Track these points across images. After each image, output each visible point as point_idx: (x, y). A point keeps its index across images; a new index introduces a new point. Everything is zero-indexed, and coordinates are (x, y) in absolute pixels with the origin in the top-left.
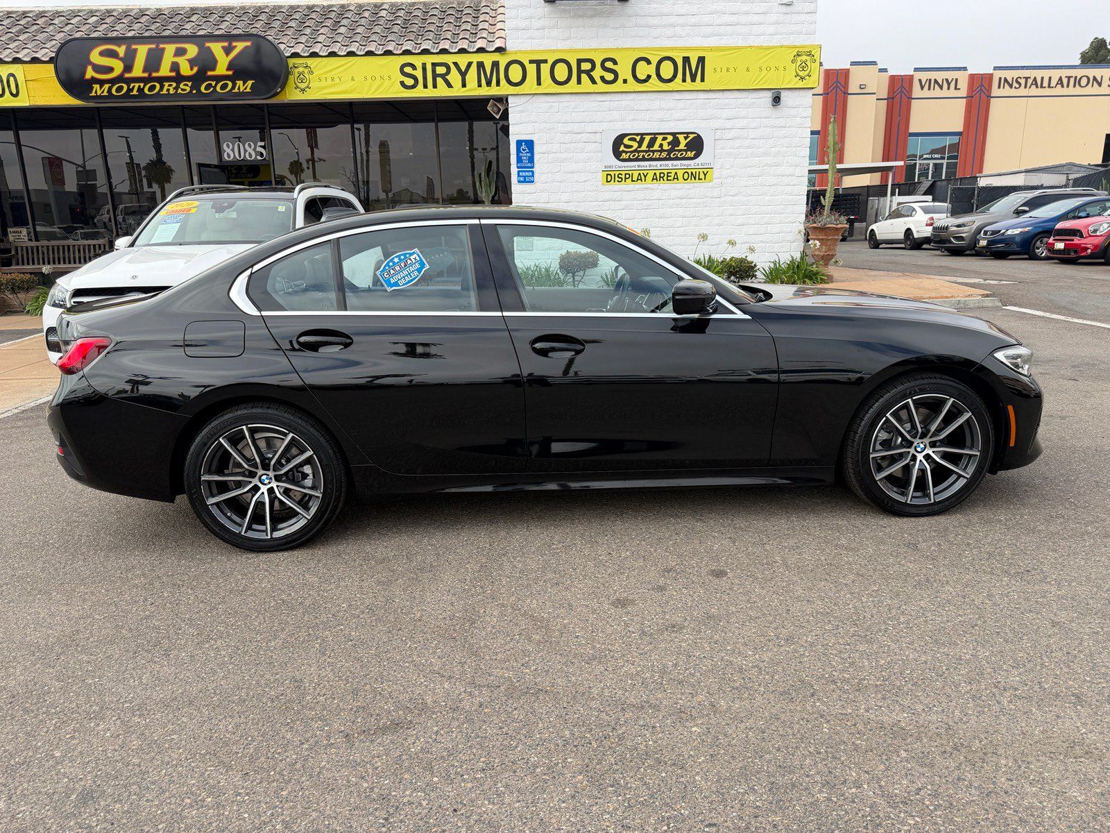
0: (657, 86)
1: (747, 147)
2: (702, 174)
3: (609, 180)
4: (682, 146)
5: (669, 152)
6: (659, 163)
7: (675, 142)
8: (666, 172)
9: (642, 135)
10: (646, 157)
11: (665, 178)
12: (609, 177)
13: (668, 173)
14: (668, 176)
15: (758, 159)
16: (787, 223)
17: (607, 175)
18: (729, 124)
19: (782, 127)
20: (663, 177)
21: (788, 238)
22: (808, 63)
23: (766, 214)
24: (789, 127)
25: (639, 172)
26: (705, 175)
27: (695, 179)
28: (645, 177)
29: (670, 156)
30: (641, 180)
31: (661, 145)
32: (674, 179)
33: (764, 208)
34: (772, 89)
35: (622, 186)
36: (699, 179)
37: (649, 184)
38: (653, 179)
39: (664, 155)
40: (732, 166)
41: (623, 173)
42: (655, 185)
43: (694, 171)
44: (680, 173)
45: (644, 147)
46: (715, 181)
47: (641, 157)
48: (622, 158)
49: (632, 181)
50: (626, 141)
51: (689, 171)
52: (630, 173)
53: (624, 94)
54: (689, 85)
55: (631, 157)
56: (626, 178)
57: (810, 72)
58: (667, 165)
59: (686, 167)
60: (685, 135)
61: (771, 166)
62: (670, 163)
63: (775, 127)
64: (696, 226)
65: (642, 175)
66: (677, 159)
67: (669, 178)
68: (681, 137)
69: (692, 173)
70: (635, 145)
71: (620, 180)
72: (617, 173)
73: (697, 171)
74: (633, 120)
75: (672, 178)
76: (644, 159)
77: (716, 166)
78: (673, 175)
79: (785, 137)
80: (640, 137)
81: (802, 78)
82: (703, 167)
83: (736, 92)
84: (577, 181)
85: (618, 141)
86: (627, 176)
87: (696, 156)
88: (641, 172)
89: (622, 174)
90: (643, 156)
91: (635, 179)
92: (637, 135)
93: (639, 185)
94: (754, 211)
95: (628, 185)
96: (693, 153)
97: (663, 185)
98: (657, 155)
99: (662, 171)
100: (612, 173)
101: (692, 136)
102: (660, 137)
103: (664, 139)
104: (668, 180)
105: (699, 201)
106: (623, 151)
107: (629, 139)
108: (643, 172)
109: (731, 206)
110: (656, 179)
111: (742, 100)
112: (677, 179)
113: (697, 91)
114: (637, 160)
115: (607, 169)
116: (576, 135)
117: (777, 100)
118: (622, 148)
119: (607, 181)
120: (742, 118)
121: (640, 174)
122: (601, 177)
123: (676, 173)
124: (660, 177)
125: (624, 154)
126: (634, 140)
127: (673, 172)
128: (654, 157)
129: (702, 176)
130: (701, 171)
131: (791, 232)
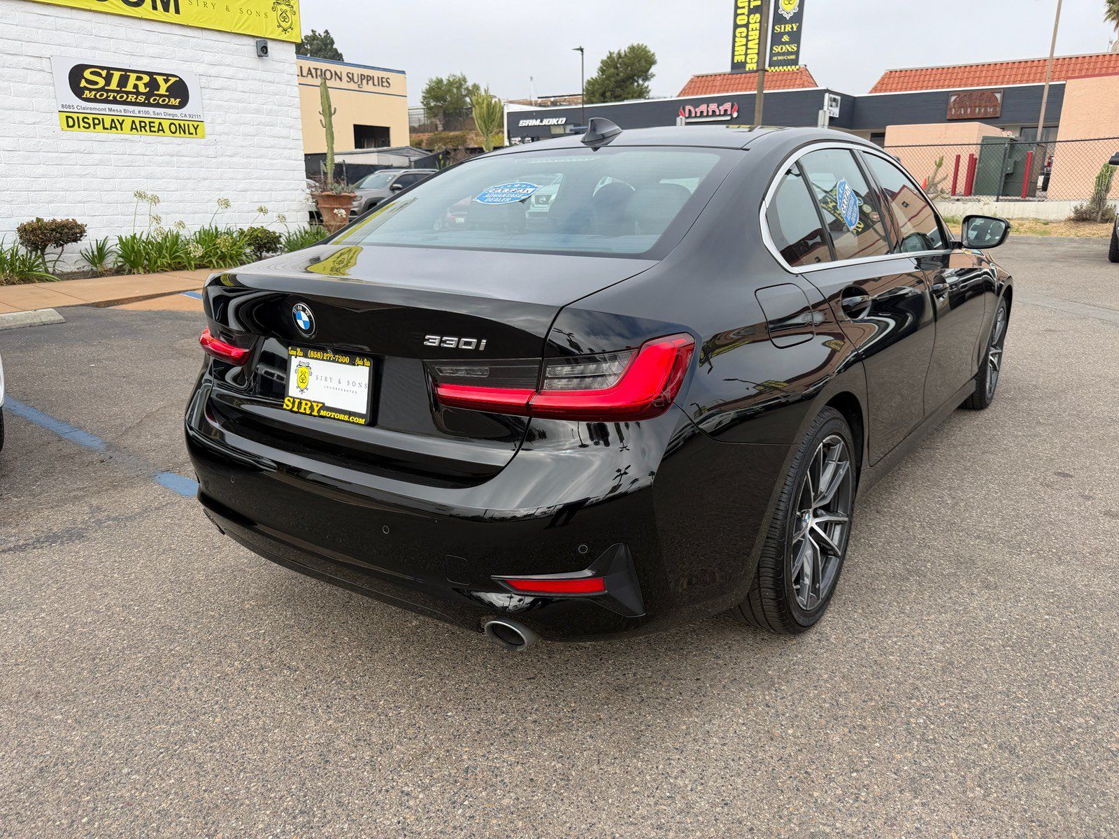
0: (121, 8)
1: (239, 101)
2: (191, 127)
3: (71, 124)
4: (163, 91)
5: (148, 95)
6: (137, 109)
7: (153, 85)
8: (147, 121)
9: (108, 69)
10: (118, 98)
11: (147, 128)
12: (70, 120)
13: (150, 123)
14: (150, 127)
15: (251, 116)
16: (290, 190)
17: (67, 117)
18: (214, 71)
19: (271, 82)
20: (144, 127)
21: (294, 207)
22: (288, 14)
23: (267, 179)
24: (278, 83)
25: (113, 117)
26: (196, 129)
27: (184, 132)
28: (121, 124)
29: (149, 101)
30: (116, 127)
31: (136, 86)
32: (159, 130)
33: (265, 173)
34: (257, 37)
35: (90, 133)
36: (190, 133)
37: (126, 134)
38: (132, 129)
39: (142, 99)
40: (225, 122)
41: (90, 117)
42: (135, 136)
43: (182, 123)
44: (166, 124)
45: (113, 86)
46: (208, 137)
47: (111, 98)
48: (84, 96)
49: (104, 128)
50: (87, 74)
51: (177, 123)
52: (100, 117)
53: (74, 11)
54: (160, 14)
55: (98, 96)
56: (94, 124)
57: (292, 24)
58: (148, 112)
59: (171, 118)
60: (165, 78)
61: (265, 125)
62: (151, 110)
63: (263, 81)
64: (194, 190)
65: (116, 121)
66: (158, 105)
67: (152, 129)
68: (160, 79)
69: (179, 125)
70: (102, 82)
71: (87, 126)
72: (81, 116)
73: (186, 123)
74: (94, 48)
75: (156, 129)
76: (115, 101)
77: (207, 119)
78: (156, 125)
79: (276, 94)
80: (105, 71)
81: (285, 30)
82: (191, 119)
83: (217, 33)
84: (22, 123)
85: (76, 74)
86: (96, 122)
87: (182, 105)
88: (115, 118)
89: (88, 119)
90: (114, 97)
91: (107, 125)
92: (102, 68)
93: (113, 134)
94: (255, 176)
95: (98, 134)
96: (178, 100)
97: (145, 137)
98: (132, 98)
99: (142, 119)
100: (75, 116)
101: (173, 80)
102: (133, 76)
103: (139, 79)
104: (151, 131)
105: (193, 159)
106: (85, 88)
107: (91, 73)
108: (118, 118)
109: (230, 168)
110: (136, 129)
111: (225, 44)
112: (163, 130)
113: (172, 24)
114: (106, 101)
115: (65, 110)
116: (10, 57)
117: (263, 51)
118: (83, 84)
119: (68, 126)
120: (227, 65)
121: (113, 120)
122: (59, 120)
123: (160, 124)
124: (141, 127)
125: (87, 92)
126: (99, 75)
127: (157, 122)
128: (129, 100)
129: (192, 130)
130: (190, 123)
131: (295, 200)
